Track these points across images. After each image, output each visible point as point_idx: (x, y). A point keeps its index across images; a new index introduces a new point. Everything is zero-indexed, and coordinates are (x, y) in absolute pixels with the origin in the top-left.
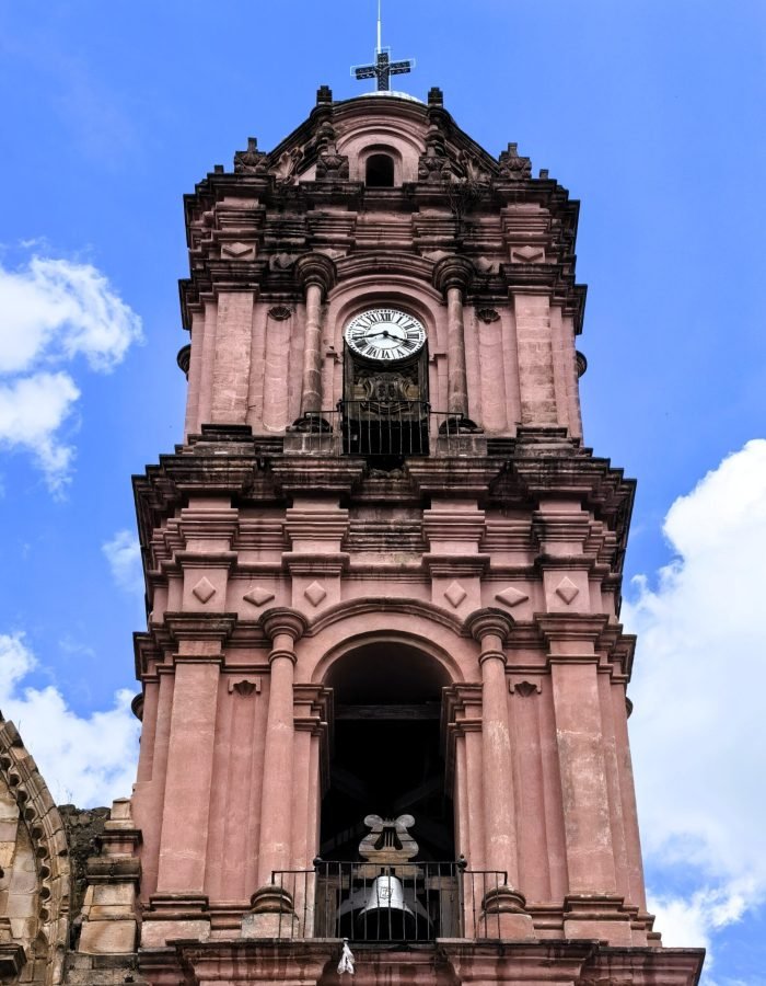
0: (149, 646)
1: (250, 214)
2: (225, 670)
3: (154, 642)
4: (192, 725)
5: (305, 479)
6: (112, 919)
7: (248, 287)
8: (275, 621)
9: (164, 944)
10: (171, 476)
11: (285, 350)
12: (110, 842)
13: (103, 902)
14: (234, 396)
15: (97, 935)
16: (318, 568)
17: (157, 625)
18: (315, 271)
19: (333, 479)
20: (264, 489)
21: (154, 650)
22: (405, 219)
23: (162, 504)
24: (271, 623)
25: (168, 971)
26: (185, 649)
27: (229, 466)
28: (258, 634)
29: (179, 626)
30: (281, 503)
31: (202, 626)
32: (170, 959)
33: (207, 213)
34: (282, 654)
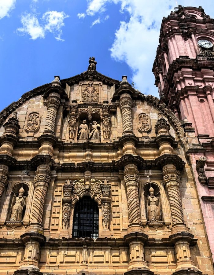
0: (181, 93)
1: (177, 23)
2: (198, 97)
3: (182, 92)
4: (195, 106)
5: (204, 65)
6: (193, 138)
7: (180, 34)
8: (207, 88)
9: (206, 142)
10: (179, 63)
11: (189, 45)
12: (186, 125)
13: (189, 135)
14: (183, 51)
15: (191, 141)
16: (210, 80)
17: (183, 89)
18: (192, 32)
19: (209, 65)
20: (195, 66)
21: (182, 94)
22: (205, 25)
23: (175, 69)
24: (206, 88)
25: (209, 147)
26: (189, 93)
27: (190, 62)
28: (203, 91)
29: (188, 89)
30: (199, 69)
31: (192, 89)
32: (209, 144)
33: (168, 22)
34: (209, 94)
